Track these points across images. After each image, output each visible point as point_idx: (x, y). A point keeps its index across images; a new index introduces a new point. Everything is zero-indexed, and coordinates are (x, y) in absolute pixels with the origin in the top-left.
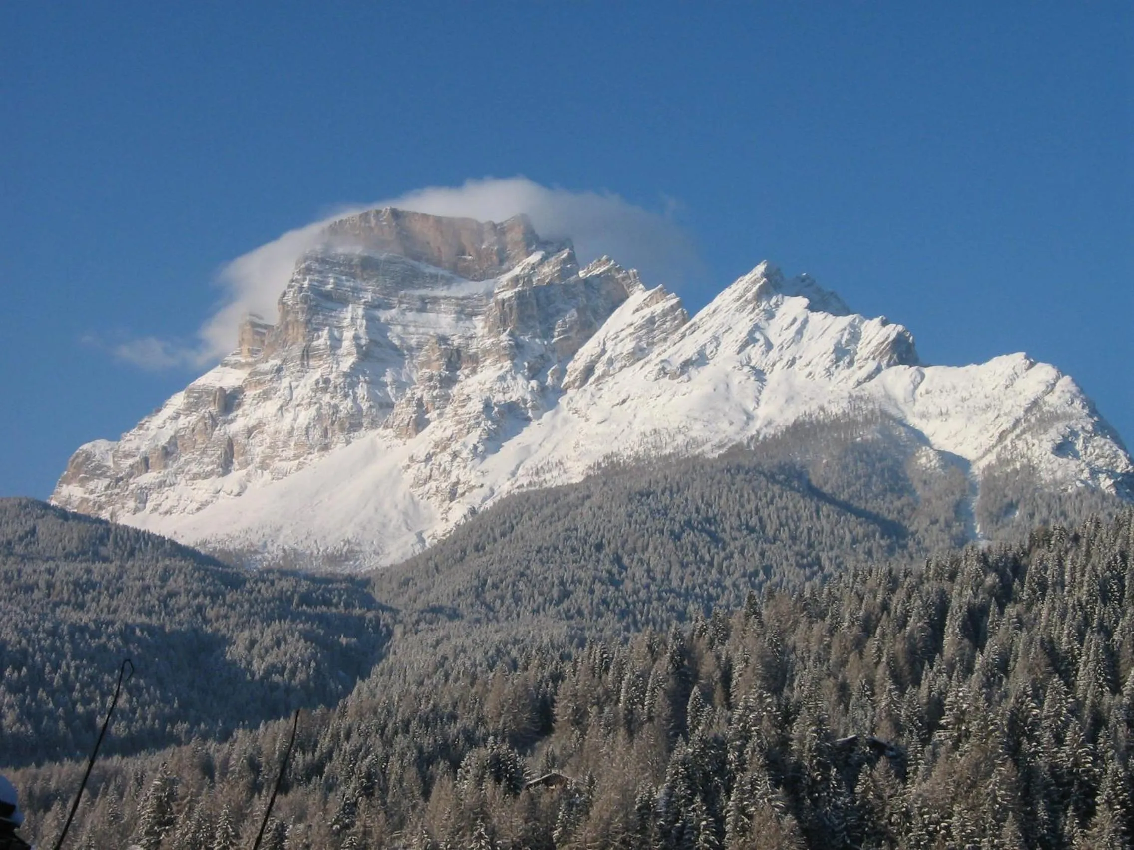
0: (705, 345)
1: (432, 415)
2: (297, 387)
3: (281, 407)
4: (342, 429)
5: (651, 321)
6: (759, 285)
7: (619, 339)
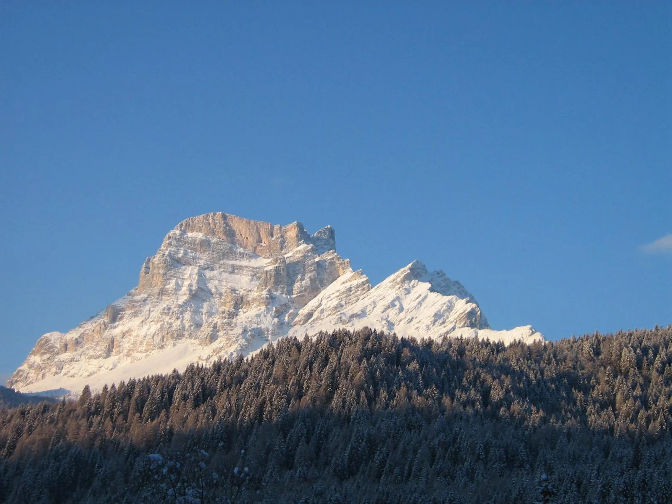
0: (367, 306)
1: (221, 333)
2: (153, 311)
3: (142, 322)
4: (172, 337)
5: (350, 290)
6: (405, 274)
7: (329, 299)
